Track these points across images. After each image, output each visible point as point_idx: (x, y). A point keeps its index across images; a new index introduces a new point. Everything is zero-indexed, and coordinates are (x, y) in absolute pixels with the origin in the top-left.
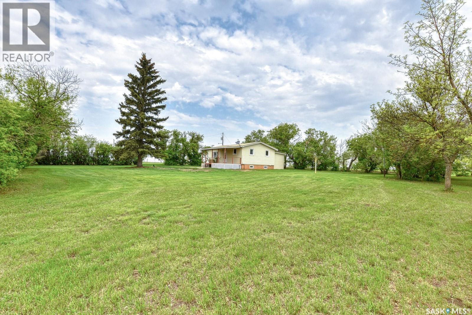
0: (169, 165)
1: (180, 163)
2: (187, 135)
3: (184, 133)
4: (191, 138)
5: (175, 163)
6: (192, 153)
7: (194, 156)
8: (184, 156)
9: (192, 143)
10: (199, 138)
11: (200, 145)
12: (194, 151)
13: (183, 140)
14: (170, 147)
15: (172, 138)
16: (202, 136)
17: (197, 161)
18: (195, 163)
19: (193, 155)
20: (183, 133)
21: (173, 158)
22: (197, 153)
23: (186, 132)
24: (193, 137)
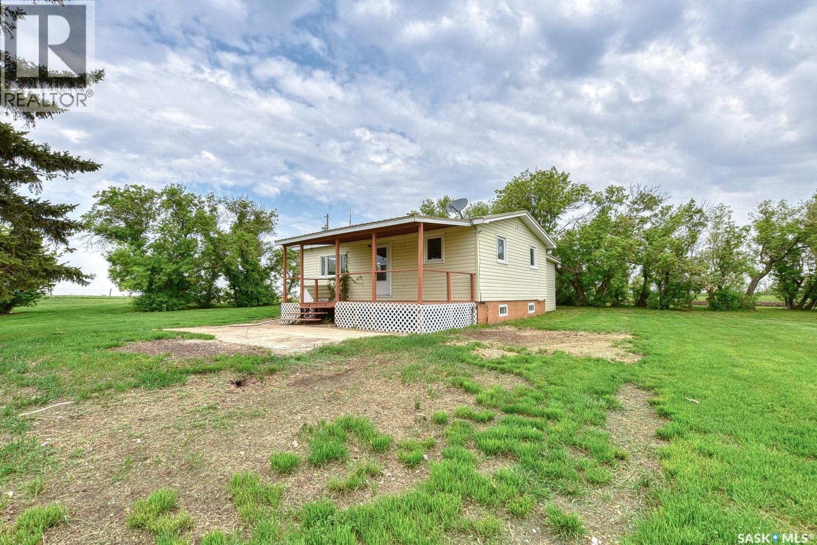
0: (152, 310)
1: (198, 301)
2: (221, 208)
3: (211, 198)
4: (233, 218)
5: (175, 300)
6: (240, 267)
7: (246, 277)
8: (215, 276)
9: (239, 232)
10: (262, 223)
11: (265, 241)
12: (245, 261)
13: (206, 223)
14: (159, 247)
15: (165, 215)
16: (272, 215)
17: (259, 293)
18: (252, 299)
19: (242, 272)
20: (203, 199)
21: (169, 285)
22: (255, 268)
23: (218, 195)
24: (242, 216)
